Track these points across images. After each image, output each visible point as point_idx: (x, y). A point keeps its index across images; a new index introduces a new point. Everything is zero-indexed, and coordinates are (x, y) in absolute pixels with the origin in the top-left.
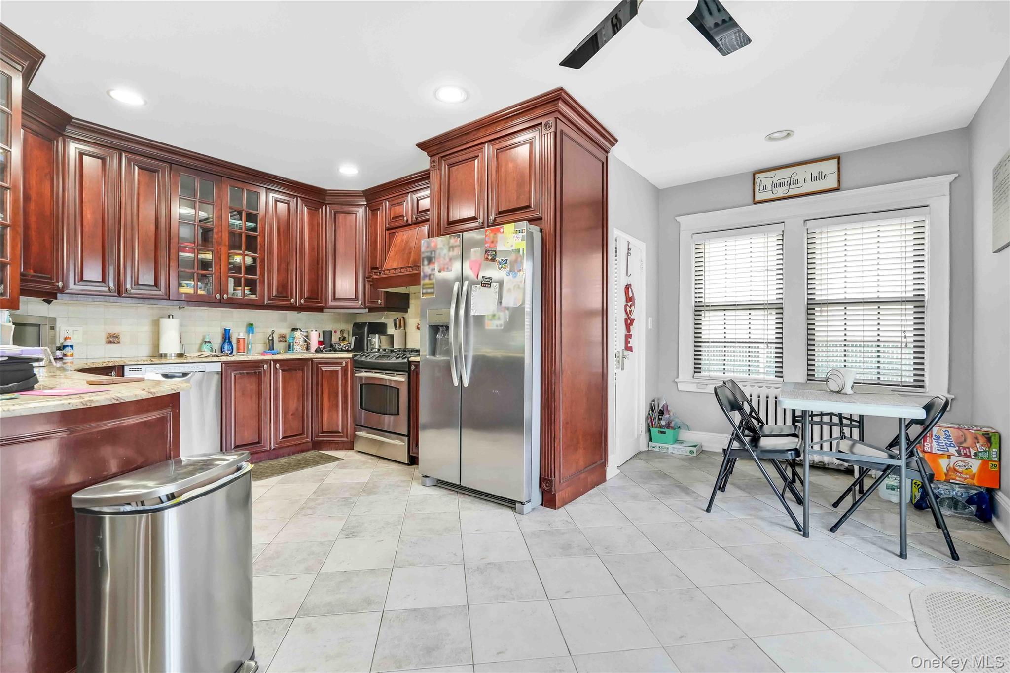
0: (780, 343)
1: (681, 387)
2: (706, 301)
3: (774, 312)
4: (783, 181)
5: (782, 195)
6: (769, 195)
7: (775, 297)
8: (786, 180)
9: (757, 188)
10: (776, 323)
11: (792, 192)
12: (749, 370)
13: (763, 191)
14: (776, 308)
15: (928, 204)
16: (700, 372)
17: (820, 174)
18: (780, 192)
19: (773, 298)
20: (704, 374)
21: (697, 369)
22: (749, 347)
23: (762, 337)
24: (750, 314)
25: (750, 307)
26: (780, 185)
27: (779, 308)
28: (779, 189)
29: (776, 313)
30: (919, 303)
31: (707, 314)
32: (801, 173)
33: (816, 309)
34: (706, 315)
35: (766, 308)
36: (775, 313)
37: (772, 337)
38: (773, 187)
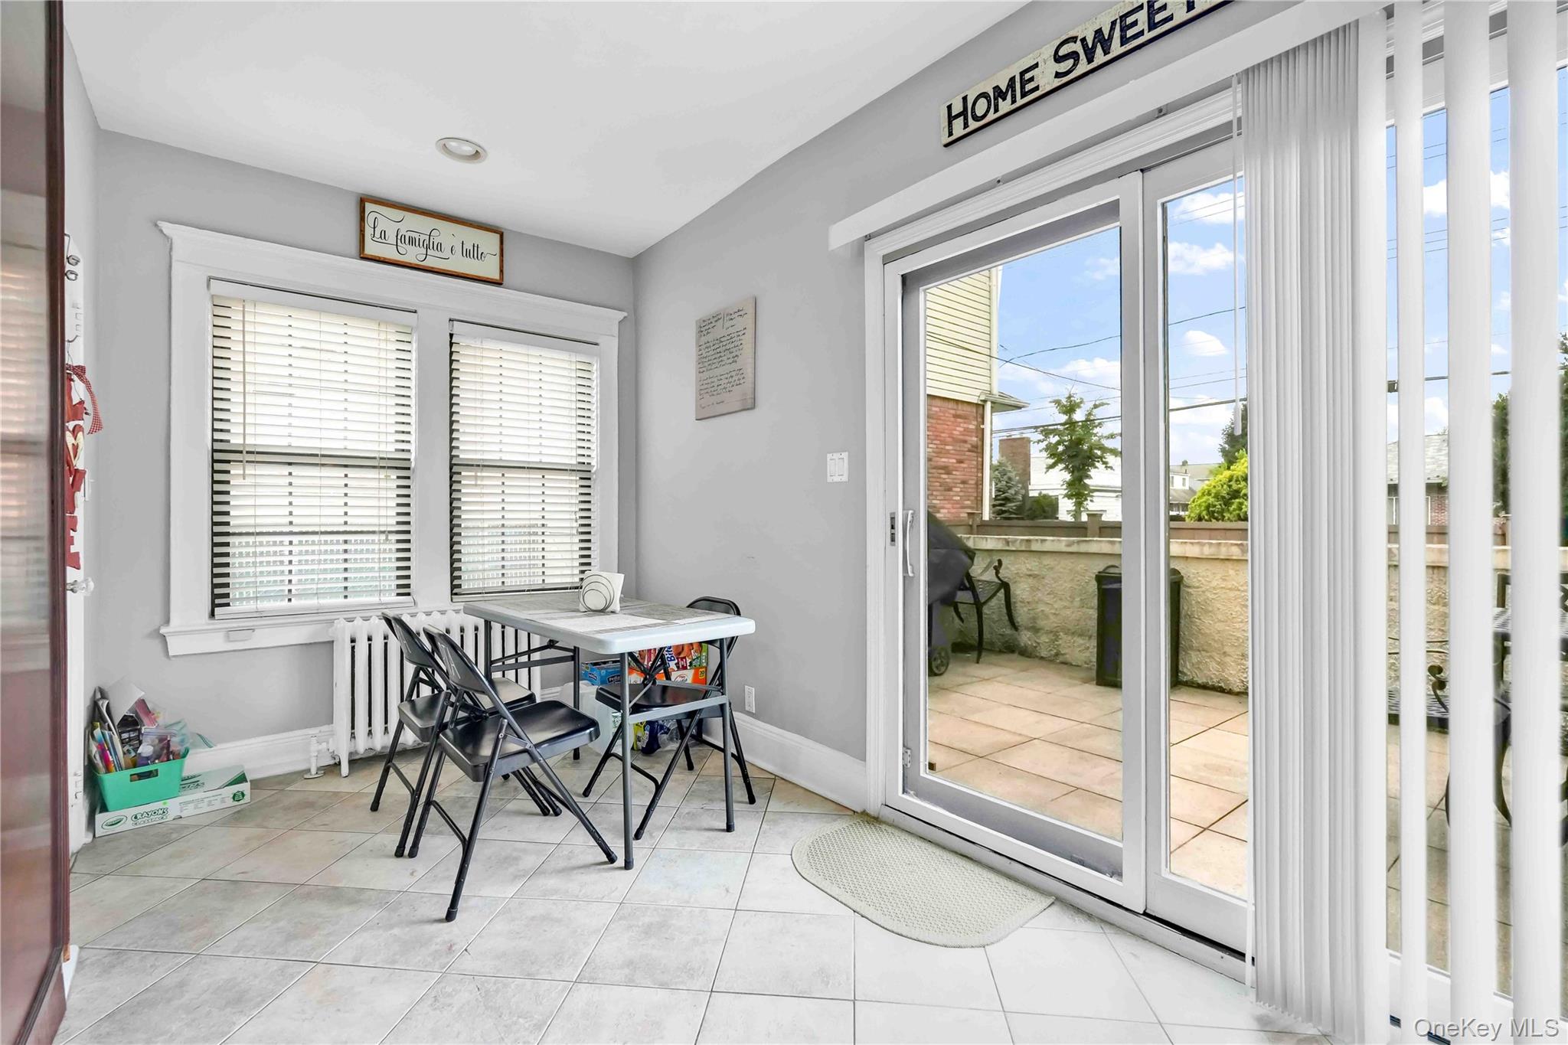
0: (403, 533)
1: (175, 647)
2: (247, 442)
3: (394, 474)
4: (416, 235)
5: (414, 261)
6: (390, 253)
7: (392, 448)
8: (422, 237)
9: (368, 231)
10: (398, 496)
11: (430, 262)
12: (346, 588)
13: (380, 240)
14: (396, 468)
15: (598, 342)
16: (228, 605)
17: (476, 248)
18: (412, 255)
19: (388, 448)
20: (236, 607)
21: (219, 598)
22: (346, 542)
23: (375, 521)
24: (346, 476)
25: (347, 462)
26: (412, 241)
27: (401, 467)
28: (410, 248)
29: (398, 477)
30: (585, 474)
31: (250, 470)
32: (448, 235)
33: (463, 474)
34: (247, 472)
35: (384, 467)
36: (395, 477)
37: (391, 521)
38: (399, 241)
